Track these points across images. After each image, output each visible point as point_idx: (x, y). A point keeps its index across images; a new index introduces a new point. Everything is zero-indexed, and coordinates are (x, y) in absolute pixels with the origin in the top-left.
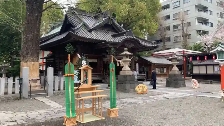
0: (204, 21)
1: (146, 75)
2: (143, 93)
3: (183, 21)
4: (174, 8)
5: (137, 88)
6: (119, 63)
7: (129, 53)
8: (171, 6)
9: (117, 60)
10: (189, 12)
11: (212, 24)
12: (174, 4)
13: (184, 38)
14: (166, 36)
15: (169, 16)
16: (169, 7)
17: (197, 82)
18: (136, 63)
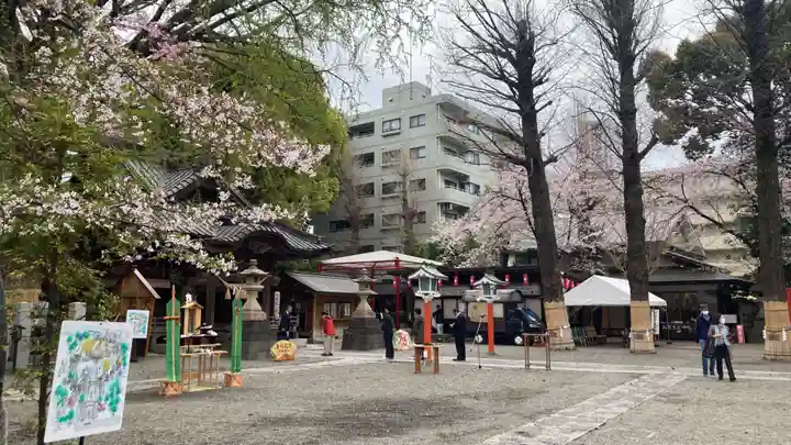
0: (459, 180)
1: (298, 321)
2: (287, 359)
3: (404, 176)
4: (385, 136)
5: (274, 350)
6: (231, 291)
7: (261, 272)
8: (378, 128)
9: (226, 283)
10: (422, 153)
11: (477, 187)
12: (387, 126)
13: (406, 223)
14: (362, 213)
15: (372, 154)
16: (372, 131)
17: (408, 337)
18: (274, 290)
